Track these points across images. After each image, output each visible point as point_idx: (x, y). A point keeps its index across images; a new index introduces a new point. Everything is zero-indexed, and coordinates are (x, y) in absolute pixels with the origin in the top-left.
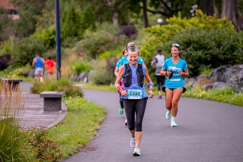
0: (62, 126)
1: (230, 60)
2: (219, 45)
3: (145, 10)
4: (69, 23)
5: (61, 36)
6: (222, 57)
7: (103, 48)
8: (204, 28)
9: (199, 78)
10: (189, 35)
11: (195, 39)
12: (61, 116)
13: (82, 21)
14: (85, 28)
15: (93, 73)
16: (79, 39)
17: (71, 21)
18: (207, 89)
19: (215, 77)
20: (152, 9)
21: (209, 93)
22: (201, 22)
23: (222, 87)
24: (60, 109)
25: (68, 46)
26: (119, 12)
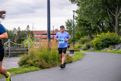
0: (74, 56)
1: (117, 43)
2: (114, 40)
3: (96, 33)
4: (77, 36)
5: (75, 39)
6: (115, 43)
7: (85, 42)
8: (110, 36)
9: (109, 48)
10: (106, 37)
11: (108, 38)
12: (74, 55)
13: (80, 35)
14: (81, 37)
15: (83, 48)
16: (80, 40)
17: (78, 36)
18: (111, 50)
19: (113, 47)
20: (98, 33)
21: (111, 51)
22: (109, 34)
23: (114, 50)
24: (74, 53)
25: (77, 41)
26: (89, 34)
